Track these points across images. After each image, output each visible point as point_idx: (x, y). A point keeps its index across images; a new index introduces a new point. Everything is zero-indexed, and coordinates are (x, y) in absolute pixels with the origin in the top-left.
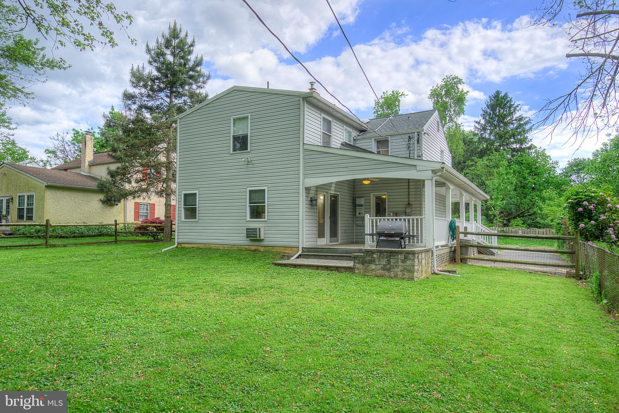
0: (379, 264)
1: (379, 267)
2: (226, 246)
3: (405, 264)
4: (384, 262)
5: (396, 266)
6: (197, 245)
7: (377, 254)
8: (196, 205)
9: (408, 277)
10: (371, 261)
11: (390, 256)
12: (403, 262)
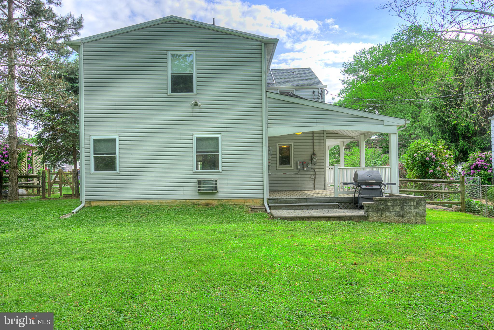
0: (393, 212)
1: (394, 213)
2: (163, 201)
3: (417, 210)
4: (397, 209)
5: (409, 212)
6: (118, 202)
7: (391, 202)
8: (115, 153)
9: (420, 221)
10: (386, 209)
11: (404, 203)
12: (415, 208)
